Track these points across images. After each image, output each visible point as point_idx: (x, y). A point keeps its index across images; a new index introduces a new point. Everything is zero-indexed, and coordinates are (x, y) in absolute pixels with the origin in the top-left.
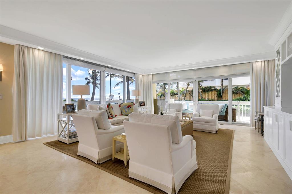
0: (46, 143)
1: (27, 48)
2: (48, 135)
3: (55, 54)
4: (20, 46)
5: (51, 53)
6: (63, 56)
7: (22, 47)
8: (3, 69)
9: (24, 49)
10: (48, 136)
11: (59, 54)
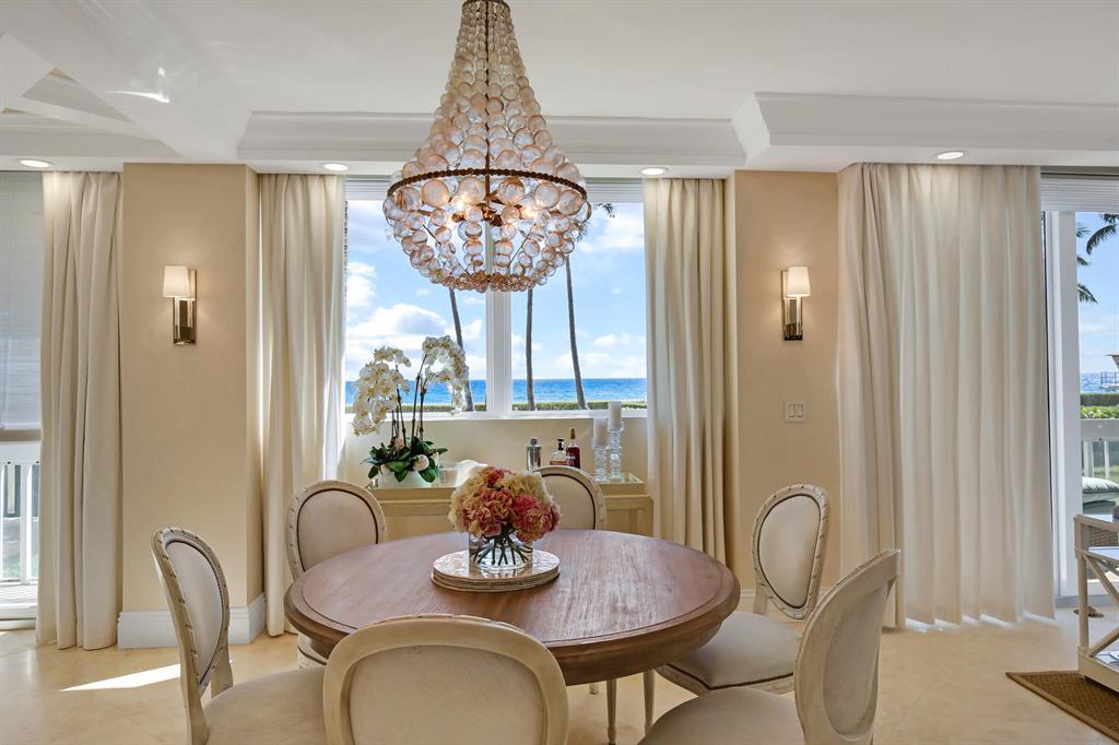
0: (1024, 676)
1: (889, 170)
2: (985, 617)
3: (1005, 167)
4: (865, 166)
5: (984, 168)
6: (1043, 167)
7: (874, 172)
8: (809, 291)
9: (880, 179)
10: (985, 623)
11: (1023, 166)
